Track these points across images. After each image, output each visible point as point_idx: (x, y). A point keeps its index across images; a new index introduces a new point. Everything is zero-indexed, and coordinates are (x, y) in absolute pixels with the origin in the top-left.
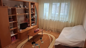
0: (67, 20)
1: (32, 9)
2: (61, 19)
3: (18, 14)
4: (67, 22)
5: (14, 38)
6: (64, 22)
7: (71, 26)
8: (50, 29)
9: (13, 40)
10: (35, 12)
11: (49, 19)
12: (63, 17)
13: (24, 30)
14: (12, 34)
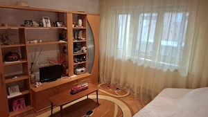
0: (176, 66)
1: (81, 30)
2: (156, 62)
3: (36, 41)
4: (176, 71)
5: (19, 102)
6: (165, 70)
7: (188, 87)
8: (128, 88)
9: (18, 108)
10: (89, 39)
11: (126, 59)
12: (162, 54)
13: (53, 82)
14: (14, 91)
